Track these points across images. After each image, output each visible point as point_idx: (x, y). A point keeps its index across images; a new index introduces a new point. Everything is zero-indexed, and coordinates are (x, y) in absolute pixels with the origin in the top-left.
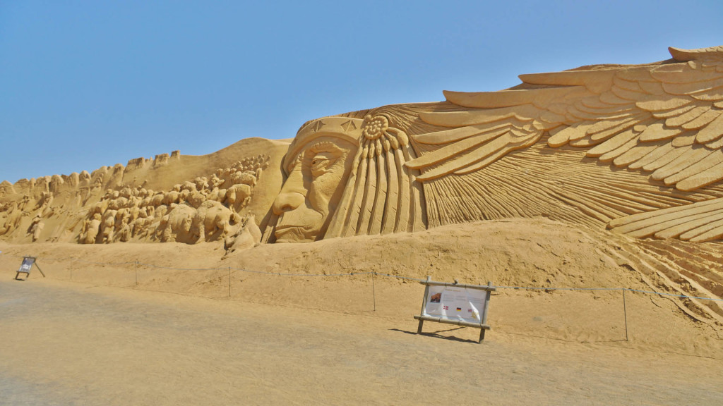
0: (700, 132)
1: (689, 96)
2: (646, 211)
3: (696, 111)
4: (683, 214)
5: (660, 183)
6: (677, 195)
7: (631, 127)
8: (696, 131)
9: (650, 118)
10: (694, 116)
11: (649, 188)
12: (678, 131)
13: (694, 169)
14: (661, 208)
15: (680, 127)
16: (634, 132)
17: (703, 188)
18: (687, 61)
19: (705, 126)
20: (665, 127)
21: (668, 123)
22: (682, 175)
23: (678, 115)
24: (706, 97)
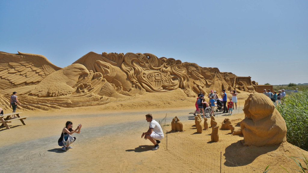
0: (22, 72)
1: (21, 63)
2: (7, 89)
3: (22, 67)
4: (15, 89)
5: (11, 83)
6: (14, 85)
7: (7, 69)
8: (21, 72)
9: (12, 67)
10: (21, 68)
11: (9, 84)
12: (17, 71)
13: (19, 80)
14: (11, 88)
15: (18, 70)
16: (8, 70)
17: (20, 84)
18: (21, 55)
19: (23, 71)
20: (15, 70)
21: (16, 69)
22: (17, 81)
23: (18, 67)
24: (24, 64)
